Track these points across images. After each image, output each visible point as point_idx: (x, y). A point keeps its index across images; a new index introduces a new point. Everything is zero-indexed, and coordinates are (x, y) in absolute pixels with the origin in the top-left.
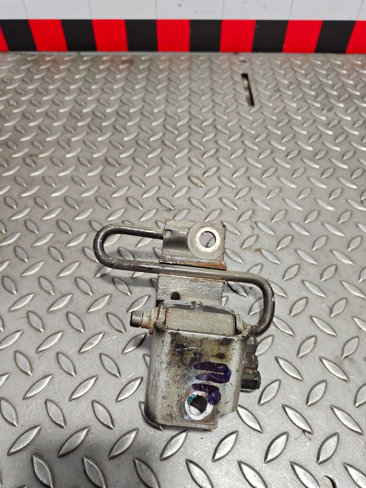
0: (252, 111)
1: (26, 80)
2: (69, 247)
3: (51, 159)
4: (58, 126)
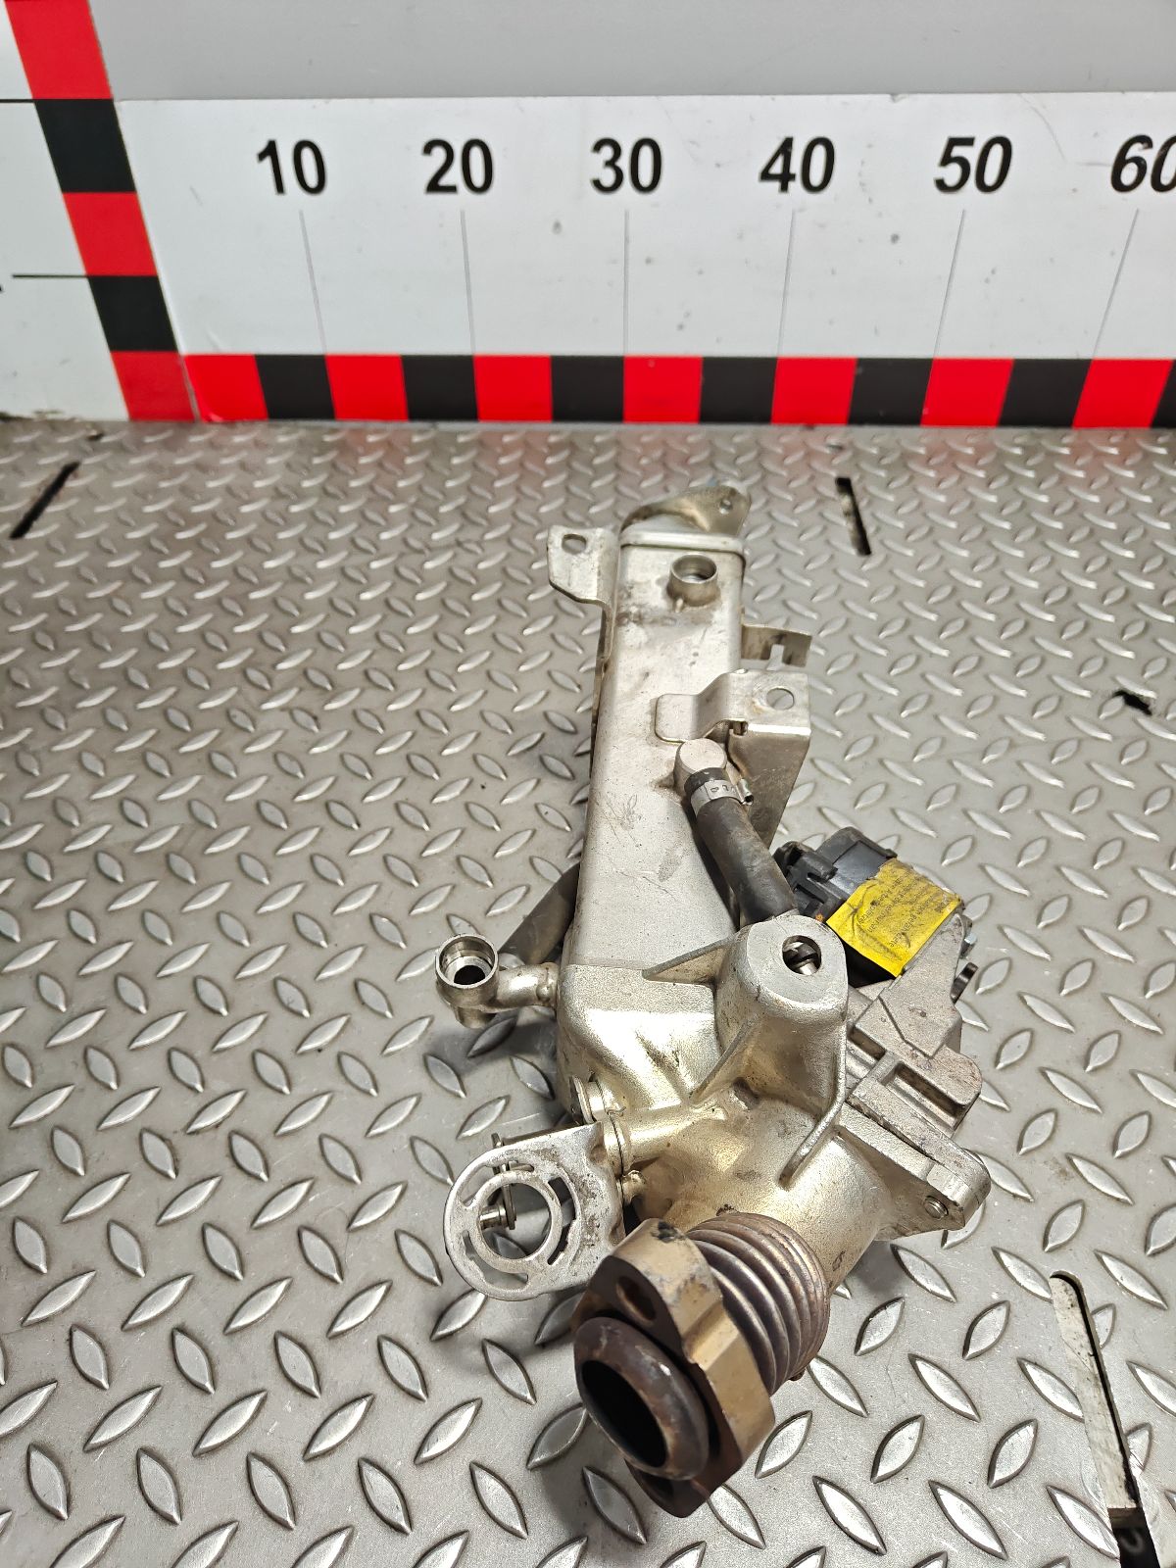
0: (865, 567)
3: (427, 674)
4: (428, 600)
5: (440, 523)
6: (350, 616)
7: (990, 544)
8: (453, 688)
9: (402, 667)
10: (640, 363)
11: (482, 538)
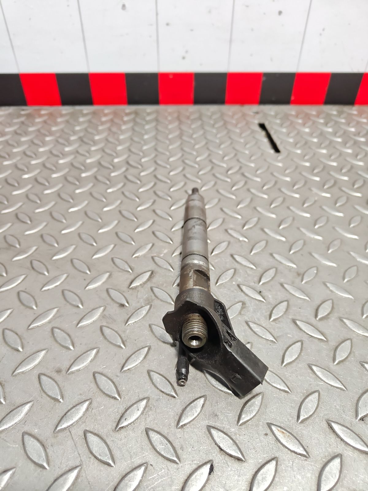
0: (280, 158)
1: (18, 131)
2: (81, 327)
3: (51, 214)
4: (58, 177)
5: (70, 143)
6: (13, 186)
7: (335, 147)
8: (64, 221)
9: (37, 211)
10: (164, 76)
11: (90, 150)
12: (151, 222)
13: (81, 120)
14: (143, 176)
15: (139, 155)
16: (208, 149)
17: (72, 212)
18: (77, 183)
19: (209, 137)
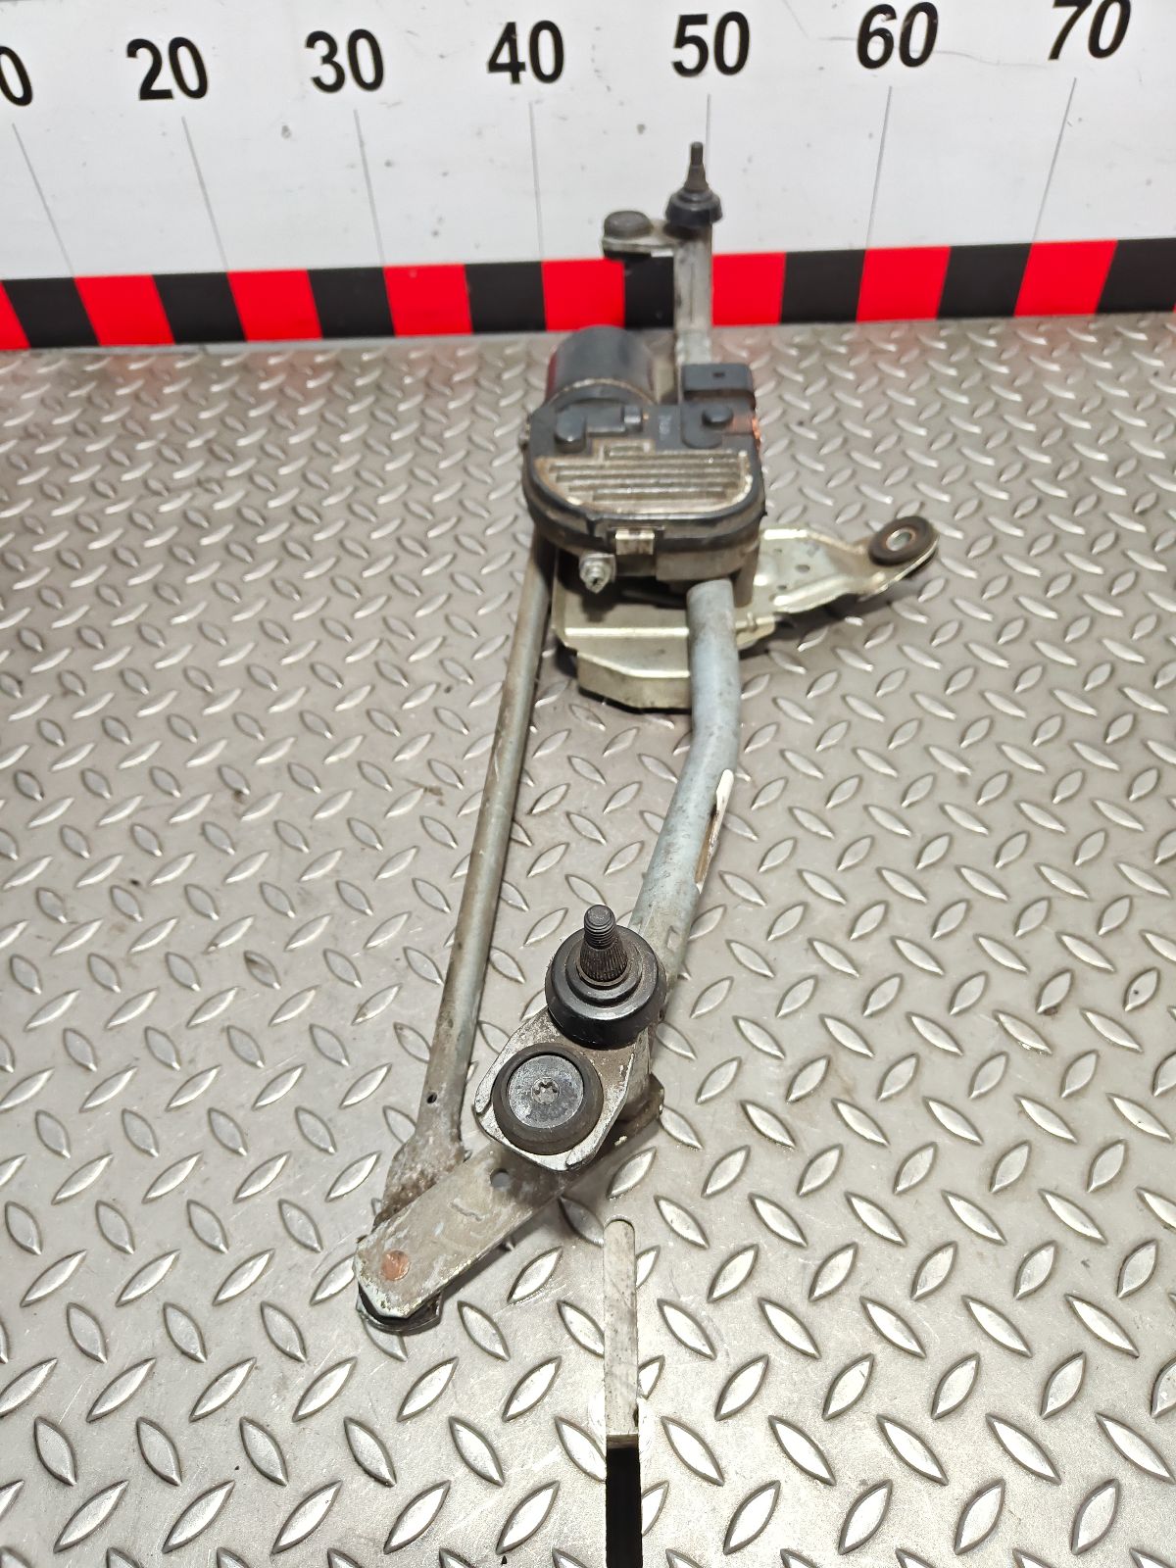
10: (399, 273)
11: (225, 477)
12: (314, 643)
13: (216, 388)
14: (319, 542)
15: (320, 488)
16: (465, 470)
17: (178, 625)
18: (191, 561)
19: (477, 439)
